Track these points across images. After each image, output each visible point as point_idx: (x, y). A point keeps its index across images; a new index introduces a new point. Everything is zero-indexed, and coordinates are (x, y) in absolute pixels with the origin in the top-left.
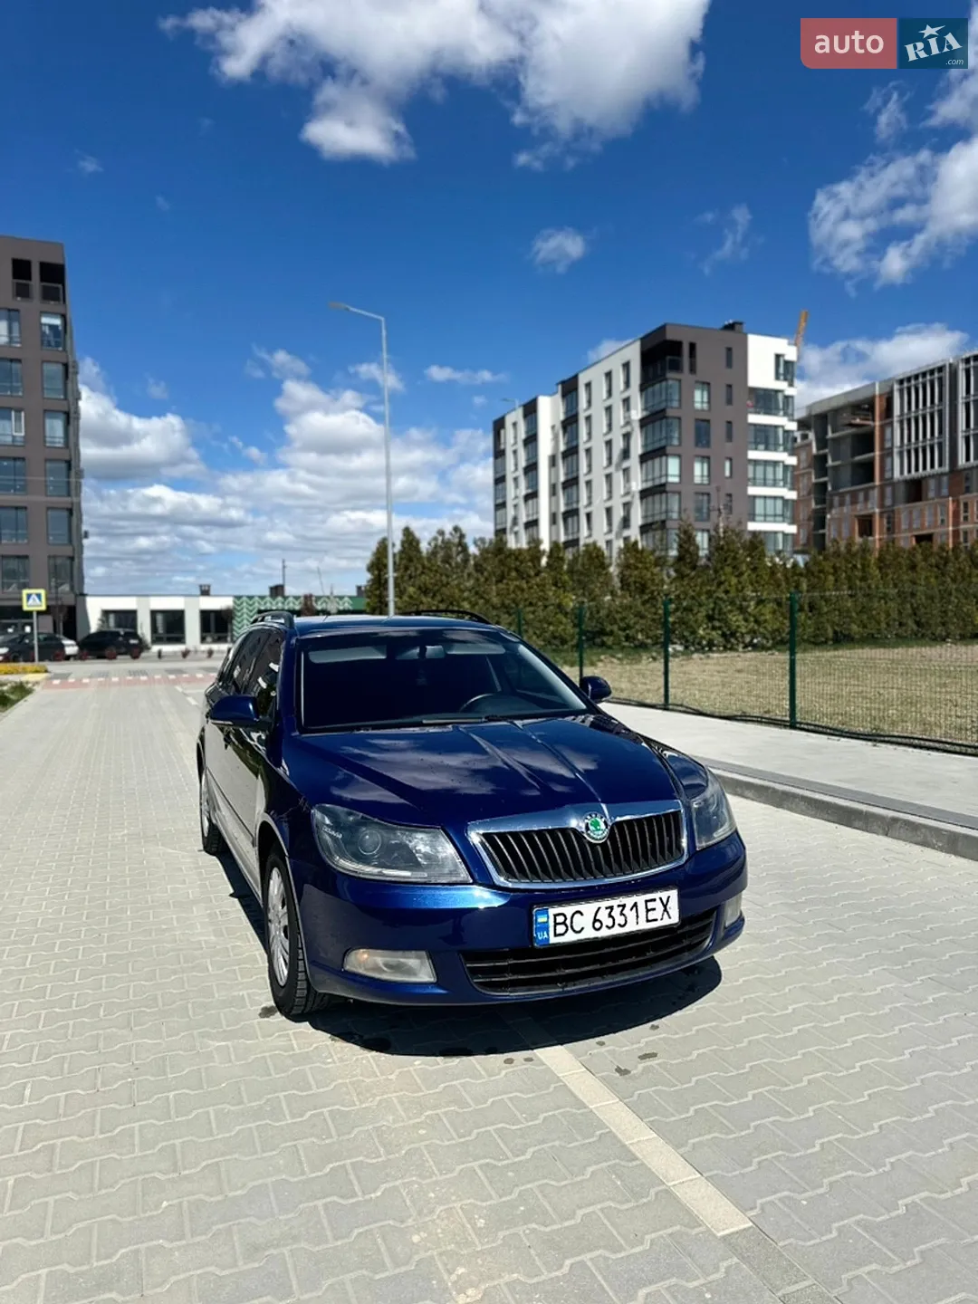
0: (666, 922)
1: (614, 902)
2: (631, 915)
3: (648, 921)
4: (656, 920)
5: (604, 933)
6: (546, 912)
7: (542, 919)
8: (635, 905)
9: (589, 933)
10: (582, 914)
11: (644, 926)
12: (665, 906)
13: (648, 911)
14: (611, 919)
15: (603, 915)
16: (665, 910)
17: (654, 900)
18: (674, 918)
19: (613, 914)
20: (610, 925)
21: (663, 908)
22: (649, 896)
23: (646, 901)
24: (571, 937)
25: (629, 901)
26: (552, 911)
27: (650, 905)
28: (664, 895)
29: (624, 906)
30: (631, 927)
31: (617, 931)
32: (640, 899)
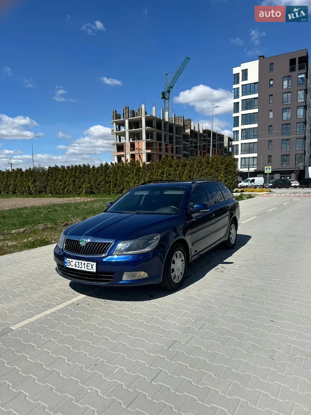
0: (92, 270)
1: (80, 261)
2: (83, 266)
3: (87, 269)
4: (89, 269)
5: (77, 268)
6: (66, 259)
7: (66, 261)
8: (84, 264)
9: (74, 267)
10: (73, 262)
11: (86, 269)
12: (92, 266)
13: (87, 266)
14: (78, 266)
15: (77, 264)
16: (92, 267)
17: (89, 264)
18: (94, 270)
19: (79, 264)
20: (78, 267)
21: (91, 267)
22: (88, 263)
23: (87, 264)
24: (70, 267)
25: (83, 262)
26: (68, 259)
27: (88, 265)
28: (92, 263)
29: (82, 263)
30: (83, 269)
31: (79, 269)
32: (86, 263)
